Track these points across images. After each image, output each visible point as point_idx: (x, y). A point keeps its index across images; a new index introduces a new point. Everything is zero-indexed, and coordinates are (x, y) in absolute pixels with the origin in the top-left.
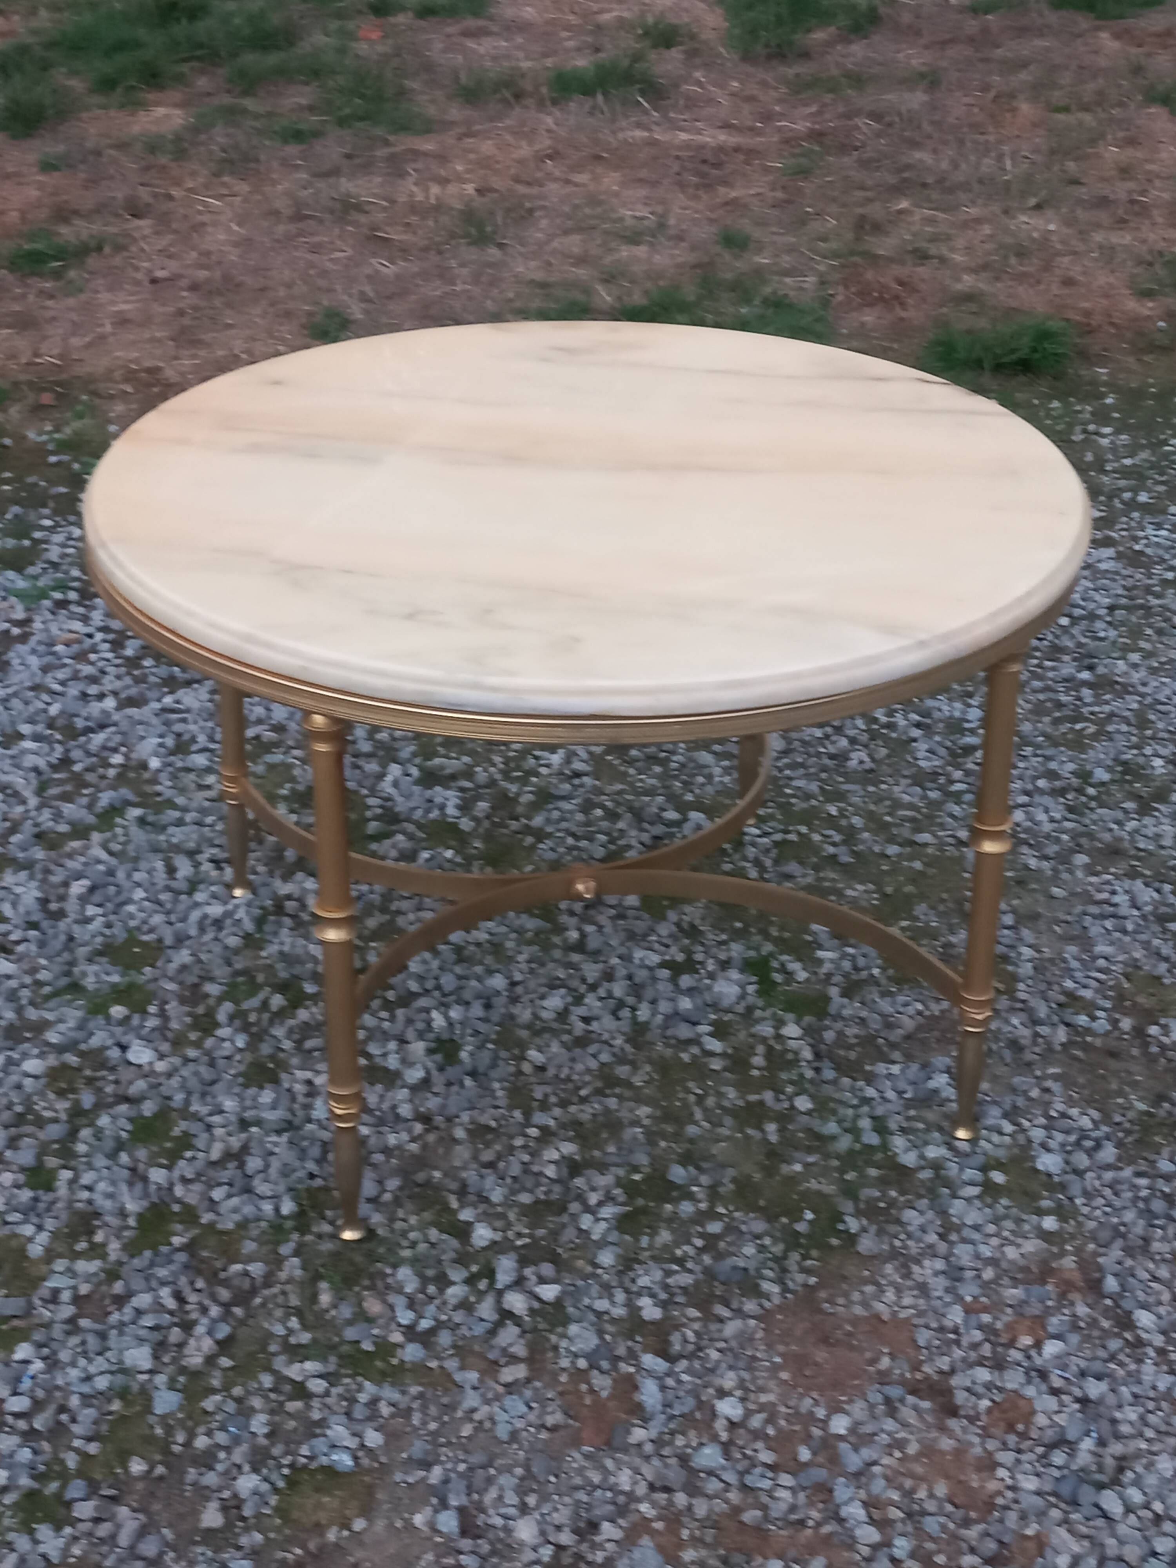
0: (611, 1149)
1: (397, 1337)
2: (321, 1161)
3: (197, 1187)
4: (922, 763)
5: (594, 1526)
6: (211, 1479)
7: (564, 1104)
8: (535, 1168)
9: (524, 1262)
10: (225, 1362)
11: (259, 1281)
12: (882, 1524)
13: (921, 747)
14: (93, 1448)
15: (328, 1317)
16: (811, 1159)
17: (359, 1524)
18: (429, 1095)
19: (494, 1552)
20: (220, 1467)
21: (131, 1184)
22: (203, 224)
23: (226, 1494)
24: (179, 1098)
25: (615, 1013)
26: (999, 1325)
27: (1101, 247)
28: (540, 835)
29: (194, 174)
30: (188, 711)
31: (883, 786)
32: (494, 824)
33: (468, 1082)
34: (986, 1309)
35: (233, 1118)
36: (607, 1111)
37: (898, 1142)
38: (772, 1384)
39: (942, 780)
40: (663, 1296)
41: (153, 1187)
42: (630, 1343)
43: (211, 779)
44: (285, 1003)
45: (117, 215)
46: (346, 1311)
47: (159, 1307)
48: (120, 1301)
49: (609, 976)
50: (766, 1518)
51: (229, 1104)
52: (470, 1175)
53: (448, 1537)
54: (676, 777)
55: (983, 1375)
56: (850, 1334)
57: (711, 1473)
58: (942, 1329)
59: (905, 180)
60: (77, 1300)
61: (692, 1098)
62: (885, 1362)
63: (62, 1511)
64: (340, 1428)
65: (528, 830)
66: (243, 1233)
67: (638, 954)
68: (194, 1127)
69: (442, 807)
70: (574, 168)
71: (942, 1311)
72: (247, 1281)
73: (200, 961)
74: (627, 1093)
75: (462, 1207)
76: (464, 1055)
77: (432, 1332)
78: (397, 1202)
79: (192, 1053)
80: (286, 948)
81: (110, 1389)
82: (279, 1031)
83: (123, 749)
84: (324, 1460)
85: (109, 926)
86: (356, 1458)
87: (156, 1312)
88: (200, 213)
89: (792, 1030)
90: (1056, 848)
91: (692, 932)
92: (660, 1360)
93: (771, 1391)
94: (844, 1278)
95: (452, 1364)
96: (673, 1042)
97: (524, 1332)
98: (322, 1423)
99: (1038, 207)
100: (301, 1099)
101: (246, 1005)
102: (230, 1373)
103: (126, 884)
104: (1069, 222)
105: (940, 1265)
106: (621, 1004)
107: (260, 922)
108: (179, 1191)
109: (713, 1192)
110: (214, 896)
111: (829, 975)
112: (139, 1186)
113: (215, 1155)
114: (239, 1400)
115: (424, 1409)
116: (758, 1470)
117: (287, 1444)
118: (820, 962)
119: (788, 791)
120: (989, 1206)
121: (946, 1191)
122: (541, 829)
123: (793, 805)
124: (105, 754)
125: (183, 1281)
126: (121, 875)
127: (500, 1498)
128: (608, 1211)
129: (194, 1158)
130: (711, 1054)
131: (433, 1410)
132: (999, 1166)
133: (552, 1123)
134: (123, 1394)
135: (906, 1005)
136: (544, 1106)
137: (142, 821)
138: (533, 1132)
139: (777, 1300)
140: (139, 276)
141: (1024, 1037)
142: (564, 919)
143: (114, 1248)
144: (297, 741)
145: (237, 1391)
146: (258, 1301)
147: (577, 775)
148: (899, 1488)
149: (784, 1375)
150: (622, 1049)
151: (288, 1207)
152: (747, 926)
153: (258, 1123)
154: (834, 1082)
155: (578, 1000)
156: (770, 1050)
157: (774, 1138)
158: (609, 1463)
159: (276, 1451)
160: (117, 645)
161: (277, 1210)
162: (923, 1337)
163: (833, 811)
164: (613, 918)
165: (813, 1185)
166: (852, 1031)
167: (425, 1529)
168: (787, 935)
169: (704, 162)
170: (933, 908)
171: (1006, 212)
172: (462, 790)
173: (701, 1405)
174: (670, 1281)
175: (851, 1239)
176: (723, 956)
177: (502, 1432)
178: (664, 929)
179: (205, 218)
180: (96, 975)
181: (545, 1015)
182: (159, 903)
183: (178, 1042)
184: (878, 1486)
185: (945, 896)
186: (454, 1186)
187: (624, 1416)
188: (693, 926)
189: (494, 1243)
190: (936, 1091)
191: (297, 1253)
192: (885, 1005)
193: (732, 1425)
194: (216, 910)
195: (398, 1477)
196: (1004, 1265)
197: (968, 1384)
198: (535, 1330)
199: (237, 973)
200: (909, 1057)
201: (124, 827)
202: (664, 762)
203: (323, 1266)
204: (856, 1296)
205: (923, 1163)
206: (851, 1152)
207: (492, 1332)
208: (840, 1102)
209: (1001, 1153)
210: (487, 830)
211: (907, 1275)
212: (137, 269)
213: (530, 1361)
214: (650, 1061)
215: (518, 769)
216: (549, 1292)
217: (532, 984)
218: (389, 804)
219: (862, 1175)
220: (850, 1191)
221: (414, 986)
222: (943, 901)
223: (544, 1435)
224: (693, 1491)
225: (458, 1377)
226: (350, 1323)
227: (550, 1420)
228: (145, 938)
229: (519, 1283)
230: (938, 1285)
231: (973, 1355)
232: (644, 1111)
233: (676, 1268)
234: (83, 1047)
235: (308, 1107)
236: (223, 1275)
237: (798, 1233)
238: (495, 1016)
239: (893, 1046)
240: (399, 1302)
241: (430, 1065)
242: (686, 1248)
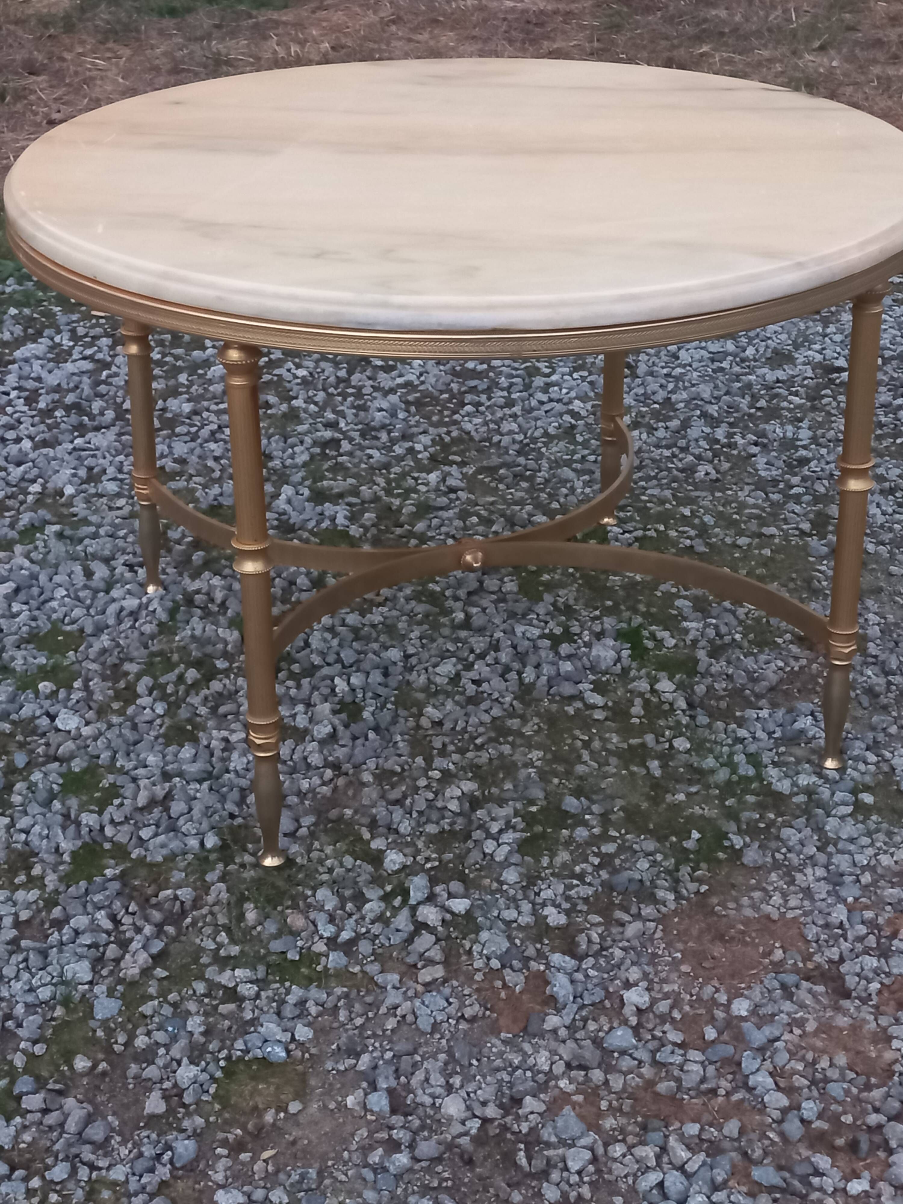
0: (508, 786)
1: (320, 947)
2: (241, 802)
3: (126, 828)
4: (763, 473)
5: (517, 1102)
6: (152, 1072)
7: (462, 751)
8: (439, 804)
9: (433, 881)
10: (160, 972)
11: (188, 905)
12: (790, 1091)
13: (761, 461)
14: (39, 1049)
15: (254, 933)
16: (693, 789)
17: (294, 1107)
18: (336, 746)
19: (423, 1127)
20: (160, 1062)
21: (64, 828)
22: (92, 79)
23: (167, 1085)
24: (105, 756)
25: (502, 676)
26: (880, 920)
27: (879, 78)
28: (423, 539)
29: (82, 42)
30: (97, 449)
31: (730, 492)
32: (379, 530)
33: (371, 735)
34: (867, 908)
35: (157, 772)
36: (501, 755)
37: (773, 772)
38: (674, 976)
39: (782, 486)
40: (566, 906)
41: (84, 831)
42: (538, 946)
43: (121, 502)
44: (199, 676)
45: (17, 73)
46: (271, 927)
47: (95, 928)
48: (59, 924)
49: (496, 647)
50: (679, 1088)
51: (152, 759)
52: (380, 811)
53: (380, 1116)
54: (542, 490)
55: (871, 962)
56: (743, 932)
57: (623, 1052)
58: (827, 926)
59: (704, 30)
60: (17, 924)
61: (579, 744)
62: (778, 954)
63: (13, 1105)
64: (271, 1025)
65: (411, 534)
66: (171, 865)
67: (520, 629)
68: (121, 780)
69: (333, 519)
70: (414, 30)
71: (827, 910)
72: (178, 903)
73: (118, 645)
74: (519, 741)
75: (373, 837)
76: (366, 714)
77: (352, 942)
78: (312, 835)
79: (115, 719)
80: (198, 632)
81: (53, 998)
82: (195, 700)
83: (40, 480)
84: (259, 1053)
85: (34, 619)
86: (288, 1051)
87: (93, 931)
88: (90, 70)
89: (665, 685)
90: (891, 535)
91: (568, 611)
92: (567, 958)
93: (674, 982)
94: (733, 886)
95: (373, 968)
96: (557, 698)
97: (438, 940)
98: (254, 1022)
99: (822, 48)
100: (218, 753)
101: (162, 680)
102: (165, 983)
103: (49, 586)
104: (851, 58)
105: (820, 872)
106: (507, 669)
107: (173, 613)
108: (109, 831)
109: (605, 818)
110: (129, 592)
111: (695, 642)
112: (72, 828)
113: (142, 801)
114: (175, 1005)
115: (350, 1007)
116: (670, 1047)
117: (222, 1041)
118: (687, 631)
119: (644, 498)
120: (862, 822)
121: (820, 811)
122: (423, 534)
123: (651, 509)
124: (24, 484)
125: (117, 904)
126: (43, 578)
127: (427, 1080)
128: (509, 837)
129: (122, 805)
130: (594, 707)
131: (358, 1008)
132: (867, 789)
133: (451, 767)
134: (66, 1002)
135: (767, 662)
136: (443, 752)
137: (60, 536)
138: (436, 774)
139: (672, 906)
140: (38, 119)
141: (878, 684)
142: (450, 603)
143: (51, 880)
144: (197, 470)
145: (173, 997)
146: (189, 920)
147: (453, 490)
148: (803, 1059)
149: (685, 968)
150: (511, 705)
151: (211, 841)
152: (616, 605)
153: (180, 774)
154: (709, 726)
155: (469, 667)
156: (647, 704)
157: (658, 773)
158: (527, 1047)
159: (213, 1046)
160: (31, 400)
161: (202, 844)
162: (811, 932)
163: (687, 512)
164: (496, 602)
165: (697, 810)
166: (720, 686)
167: (357, 1108)
168: (654, 610)
169: (528, 22)
170: (785, 586)
171: (794, 53)
172: (349, 504)
173: (608, 995)
174: (572, 893)
175: (737, 854)
176: (598, 629)
177: (424, 1024)
178: (541, 609)
179: (94, 73)
180: (25, 659)
181: (438, 680)
182: (78, 599)
183: (102, 712)
184: (782, 1058)
185: (794, 575)
186: (366, 820)
187: (538, 1007)
188: (568, 607)
189: (405, 867)
190: (802, 732)
191: (222, 879)
192: (749, 663)
193: (640, 1011)
194: (131, 603)
195: (329, 1065)
196: (880, 870)
197: (858, 970)
198: (448, 938)
199: (153, 655)
200: (774, 705)
201: (45, 541)
202: (531, 479)
203: (247, 890)
204: (745, 900)
205: (795, 789)
206: (729, 782)
207: (409, 940)
208: (716, 742)
209: (868, 779)
210: (373, 536)
211: (792, 882)
212: (36, 114)
213: (446, 963)
214: (538, 714)
215: (399, 487)
216: (460, 905)
217: (425, 655)
218: (284, 517)
219: (740, 801)
220: (732, 815)
221: (316, 660)
222: (793, 580)
223: (463, 1026)
224: (608, 1069)
225: (379, 979)
226: (277, 936)
227: (468, 1012)
228: (68, 628)
229: (431, 898)
230: (822, 890)
231: (859, 947)
232: (536, 755)
233: (575, 882)
234: (14, 717)
235: (225, 760)
236: (154, 901)
237: (685, 849)
238: (393, 682)
239: (759, 696)
240: (321, 919)
241: (337, 722)
242: (584, 866)
